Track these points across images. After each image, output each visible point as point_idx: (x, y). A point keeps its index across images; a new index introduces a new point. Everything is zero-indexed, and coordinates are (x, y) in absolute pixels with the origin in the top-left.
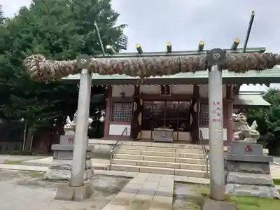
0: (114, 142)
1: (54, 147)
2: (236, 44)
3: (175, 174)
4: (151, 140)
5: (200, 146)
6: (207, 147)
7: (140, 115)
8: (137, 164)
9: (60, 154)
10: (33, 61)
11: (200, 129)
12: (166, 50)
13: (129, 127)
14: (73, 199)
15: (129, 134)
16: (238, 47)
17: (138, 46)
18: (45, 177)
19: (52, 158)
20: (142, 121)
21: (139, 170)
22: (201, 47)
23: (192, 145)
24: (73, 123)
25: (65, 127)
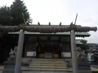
0: (30, 59)
11: (62, 53)
15: (35, 56)
17: (38, 22)
21: (41, 71)
22: (60, 24)
23: (60, 59)
24: (13, 52)
25: (10, 53)
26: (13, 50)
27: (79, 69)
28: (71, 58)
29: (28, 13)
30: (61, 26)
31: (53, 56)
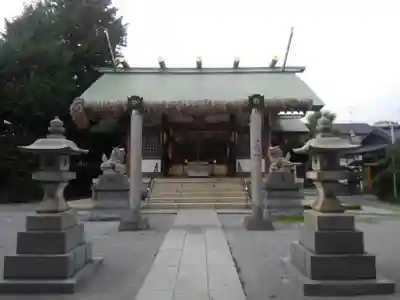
2: (274, 62)
3: (216, 207)
4: (185, 176)
5: (238, 179)
6: (246, 180)
7: (170, 147)
8: (176, 201)
11: (238, 161)
12: (195, 66)
13: (159, 162)
15: (160, 170)
16: (277, 65)
17: (161, 60)
20: (173, 155)
21: (179, 207)
22: (236, 64)
24: (110, 161)
25: (102, 165)
26: (108, 157)
29: (119, 20)
30: (238, 71)
31: (213, 169)
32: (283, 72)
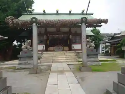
0: (41, 53)
1: (18, 56)
2: (83, 11)
3: (66, 62)
4: (53, 51)
8: (51, 60)
9: (21, 58)
10: (10, 19)
11: (72, 45)
12: (56, 12)
13: (44, 46)
14: (36, 73)
15: (44, 49)
17: (44, 10)
18: (16, 68)
19: (18, 60)
21: (52, 62)
23: (70, 51)
24: (25, 46)
25: (22, 47)
26: (24, 44)
27: (87, 58)
28: (81, 50)
30: (71, 14)
31: (63, 48)
32: (86, 15)
